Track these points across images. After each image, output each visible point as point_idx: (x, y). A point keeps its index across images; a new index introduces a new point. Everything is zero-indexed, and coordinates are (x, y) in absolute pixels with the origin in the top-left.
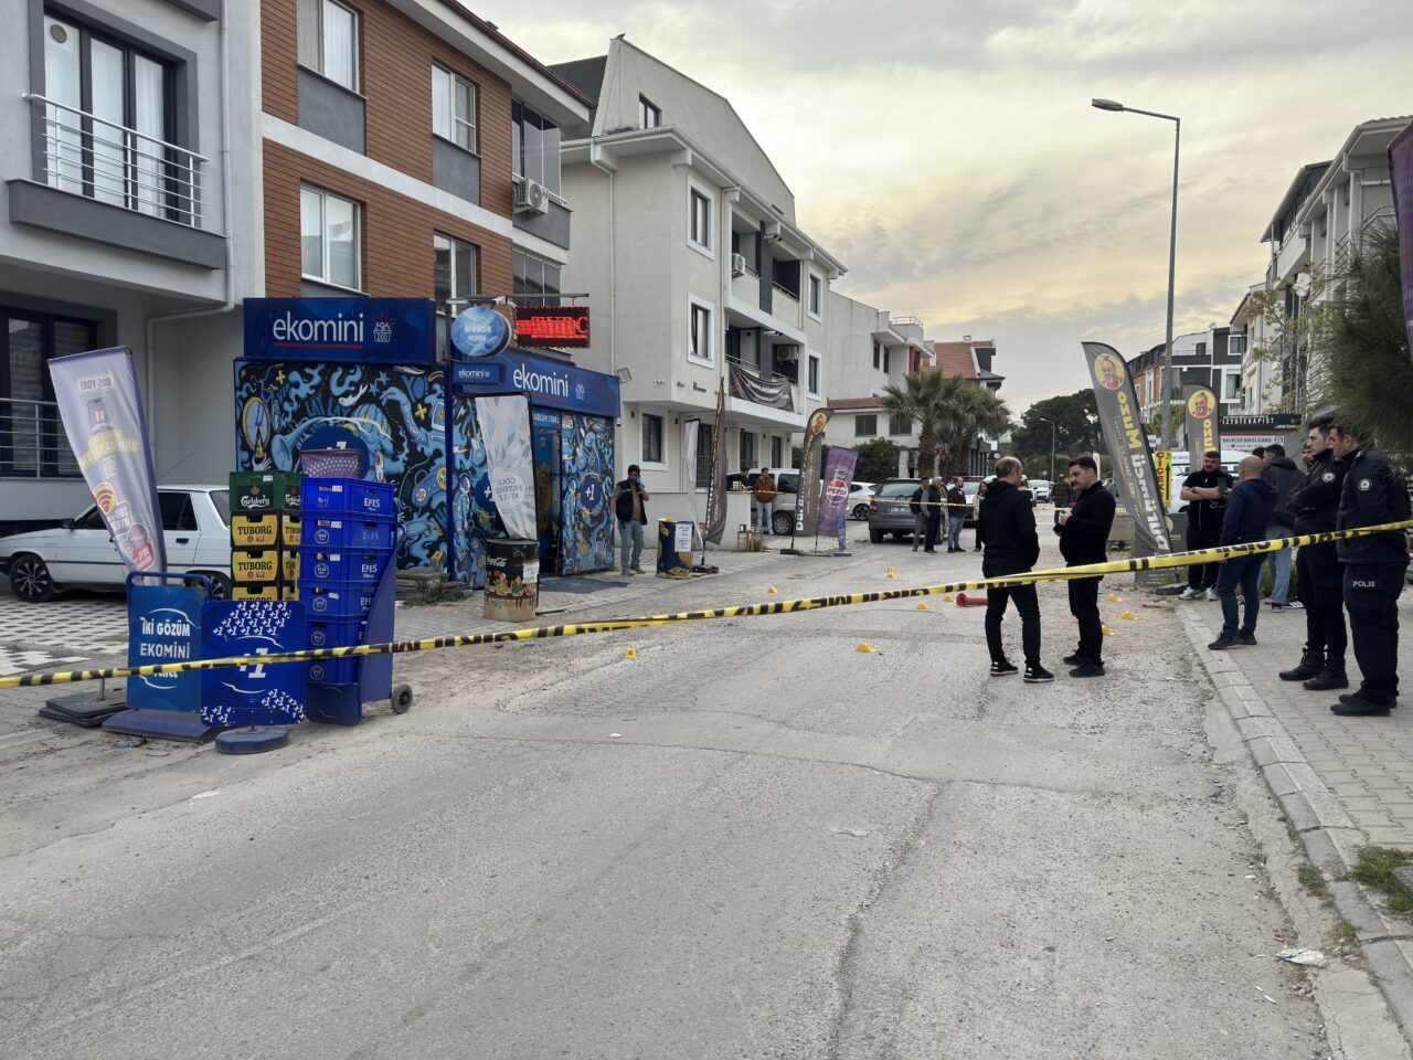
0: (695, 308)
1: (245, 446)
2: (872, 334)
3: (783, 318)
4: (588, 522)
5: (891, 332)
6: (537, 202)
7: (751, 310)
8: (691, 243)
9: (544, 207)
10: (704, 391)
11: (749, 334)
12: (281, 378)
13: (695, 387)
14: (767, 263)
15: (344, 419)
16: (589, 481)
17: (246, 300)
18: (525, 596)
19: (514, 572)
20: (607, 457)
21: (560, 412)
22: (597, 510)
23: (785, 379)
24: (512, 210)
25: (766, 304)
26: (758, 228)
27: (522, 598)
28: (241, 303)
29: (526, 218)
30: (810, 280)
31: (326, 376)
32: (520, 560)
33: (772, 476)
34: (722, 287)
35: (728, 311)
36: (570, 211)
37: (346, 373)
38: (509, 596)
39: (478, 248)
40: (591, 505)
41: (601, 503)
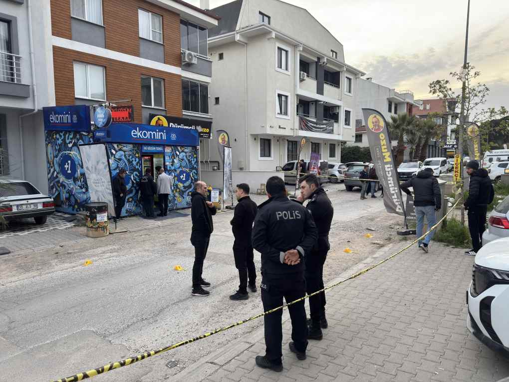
0: (280, 96)
1: (48, 162)
2: (387, 99)
3: (330, 95)
5: (395, 97)
6: (191, 59)
7: (313, 95)
8: (279, 70)
9: (195, 61)
10: (285, 128)
11: (313, 104)
12: (55, 137)
13: (280, 127)
14: (321, 74)
15: (69, 152)
17: (44, 108)
18: (99, 227)
19: (93, 217)
20: (193, 162)
22: (187, 184)
23: (333, 121)
24: (181, 64)
25: (320, 91)
26: (316, 60)
27: (97, 228)
29: (188, 66)
30: (346, 79)
31: (65, 135)
32: (95, 213)
34: (295, 86)
35: (297, 95)
36: (211, 62)
37: (69, 135)
38: (92, 227)
39: (164, 79)
41: (190, 181)
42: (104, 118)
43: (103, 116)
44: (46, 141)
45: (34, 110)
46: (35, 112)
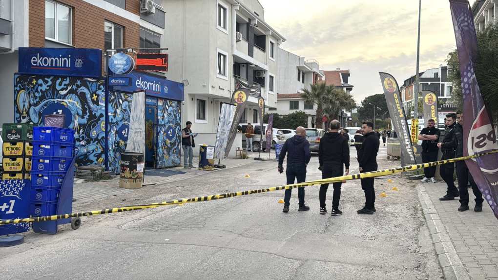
0: (220, 54)
1: (18, 111)
2: (297, 67)
3: (258, 59)
4: (169, 145)
5: (305, 66)
6: (150, 8)
7: (244, 56)
8: (218, 27)
9: (153, 10)
10: (223, 90)
11: (243, 66)
12: (34, 82)
13: (219, 88)
14: (251, 36)
15: (61, 100)
16: (170, 128)
17: (19, 48)
18: (137, 178)
19: (133, 167)
20: (178, 118)
21: (157, 98)
22: (172, 141)
23: (259, 85)
24: (140, 11)
25: (251, 53)
26: (248, 21)
27: (136, 179)
28: (18, 50)
29: (146, 15)
30: (270, 44)
31: (54, 81)
32: (135, 162)
33: (252, 126)
34: (232, 46)
35: (234, 56)
36: (165, 13)
37: (63, 80)
38: (131, 178)
39: (124, 27)
40: (170, 139)
41: (175, 138)
42: (125, 65)
43: (125, 62)
44: (16, 86)
45: (10, 50)
46: (10, 52)
